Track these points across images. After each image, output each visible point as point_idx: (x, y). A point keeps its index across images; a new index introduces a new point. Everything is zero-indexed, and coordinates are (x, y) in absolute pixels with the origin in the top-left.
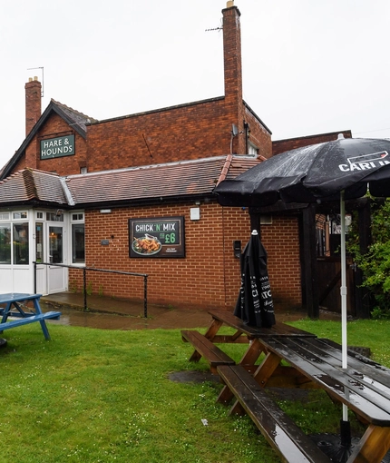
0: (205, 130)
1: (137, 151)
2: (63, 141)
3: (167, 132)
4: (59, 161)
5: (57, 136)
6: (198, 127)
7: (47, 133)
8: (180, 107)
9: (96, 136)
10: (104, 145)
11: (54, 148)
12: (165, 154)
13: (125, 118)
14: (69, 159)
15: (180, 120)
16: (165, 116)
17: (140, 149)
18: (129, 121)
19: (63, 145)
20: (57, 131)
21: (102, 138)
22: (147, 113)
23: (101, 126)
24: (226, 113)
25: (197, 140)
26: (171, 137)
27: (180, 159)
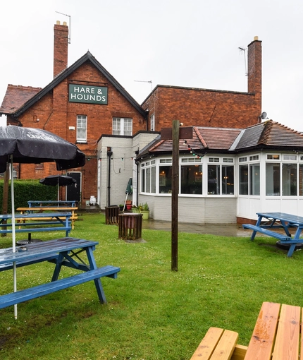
0: (244, 112)
1: (199, 116)
2: (96, 91)
3: (220, 107)
4: (91, 107)
5: (88, 84)
6: (240, 108)
7: (77, 78)
8: (229, 92)
9: (167, 97)
10: (174, 105)
11: (86, 94)
12: (218, 121)
13: (191, 89)
14: (101, 107)
15: (229, 101)
16: (219, 96)
17: (201, 115)
18: (193, 92)
19: (96, 94)
20: (88, 80)
21: (172, 99)
22: (208, 91)
23: (171, 90)
24: (256, 105)
25: (239, 116)
26: (222, 111)
27: (228, 127)
